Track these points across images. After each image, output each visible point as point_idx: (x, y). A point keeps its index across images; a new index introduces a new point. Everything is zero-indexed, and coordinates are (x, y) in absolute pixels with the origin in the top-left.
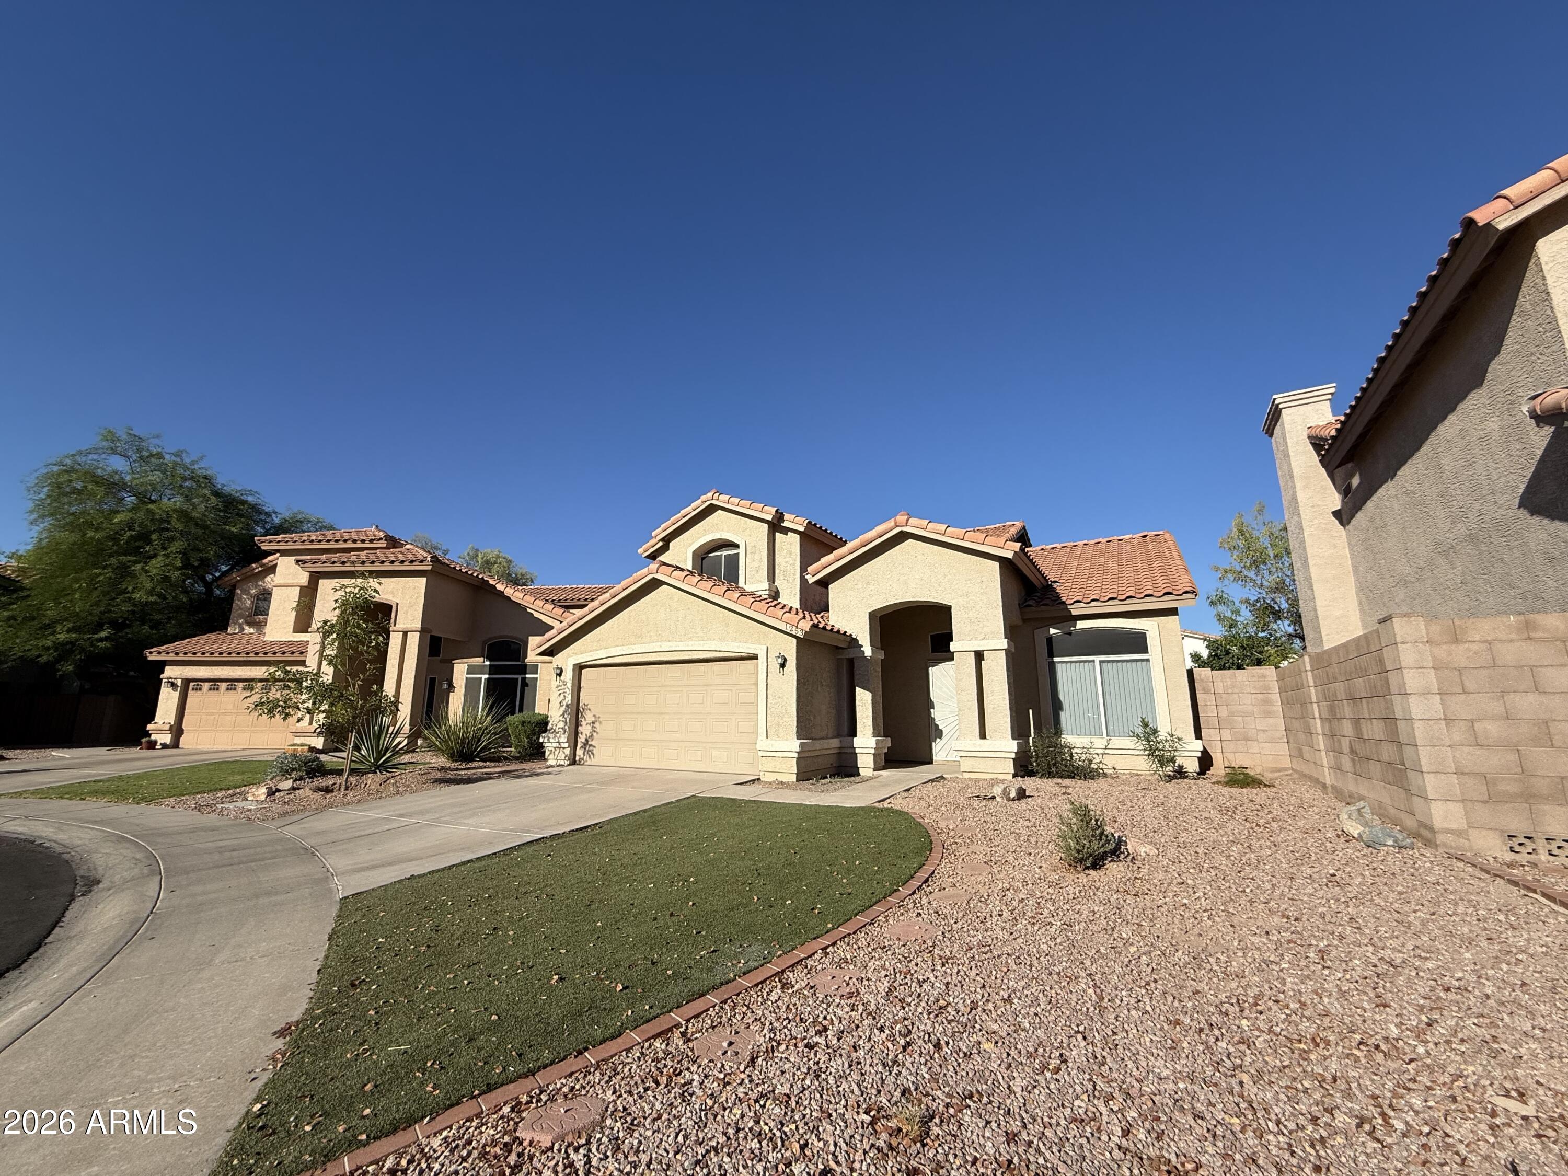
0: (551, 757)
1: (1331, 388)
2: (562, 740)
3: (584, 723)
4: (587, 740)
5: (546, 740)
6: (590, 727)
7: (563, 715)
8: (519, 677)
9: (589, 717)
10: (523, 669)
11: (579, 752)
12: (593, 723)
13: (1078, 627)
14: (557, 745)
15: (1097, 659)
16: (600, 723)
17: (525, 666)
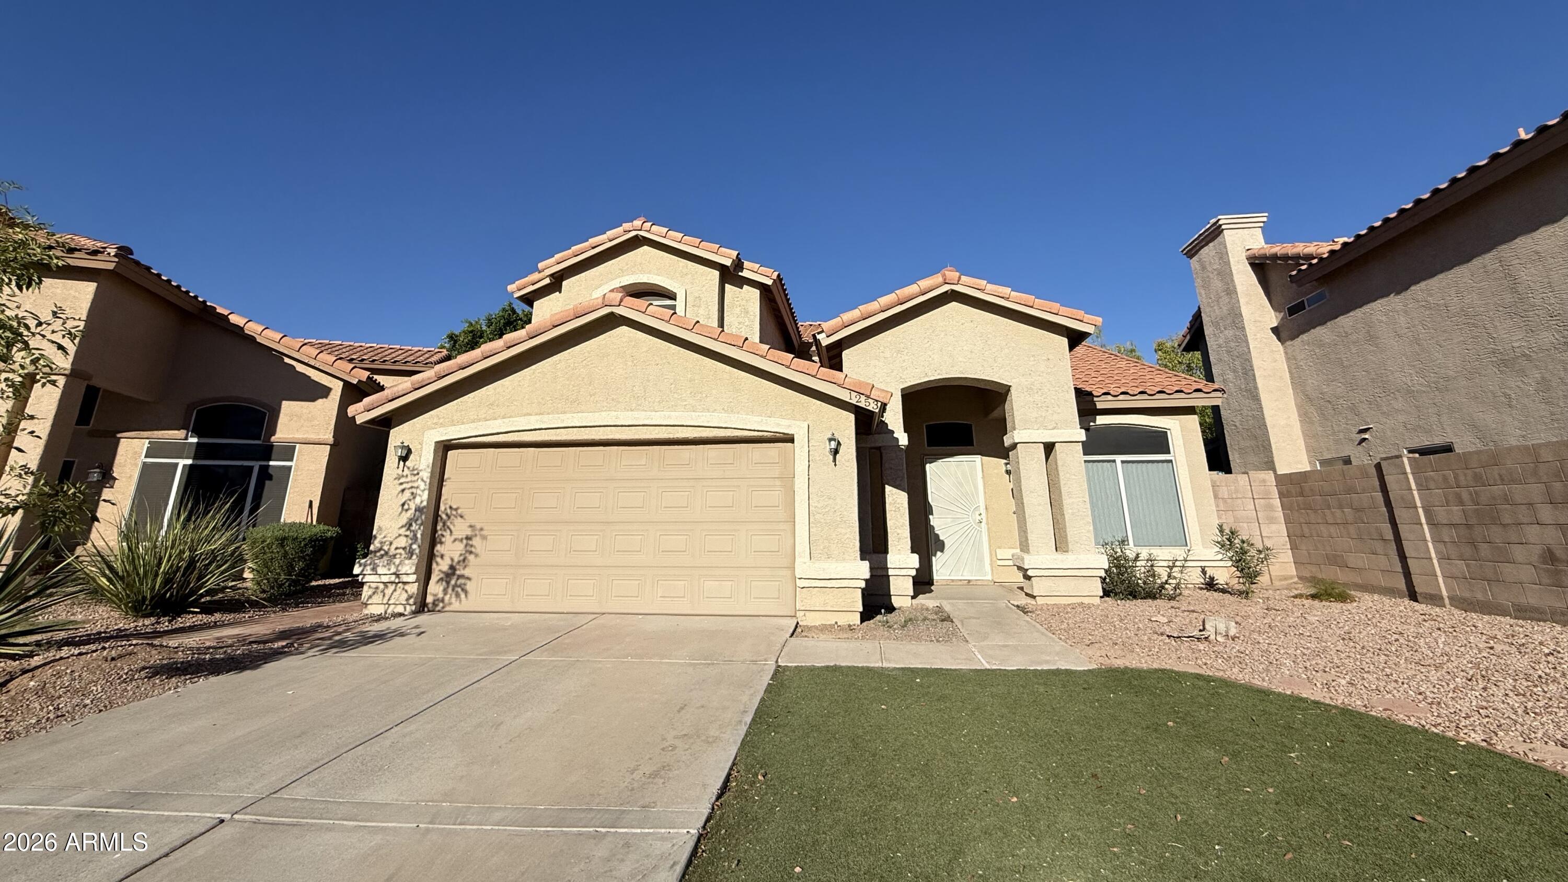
0: (377, 599)
1: (1263, 217)
2: (403, 570)
3: (448, 539)
4: (452, 568)
5: (368, 570)
6: (460, 547)
7: (409, 525)
8: (256, 465)
9: (460, 528)
10: (267, 451)
11: (435, 589)
12: (468, 538)
13: (1098, 423)
14: (393, 578)
15: (1119, 458)
16: (484, 538)
17: (271, 447)
